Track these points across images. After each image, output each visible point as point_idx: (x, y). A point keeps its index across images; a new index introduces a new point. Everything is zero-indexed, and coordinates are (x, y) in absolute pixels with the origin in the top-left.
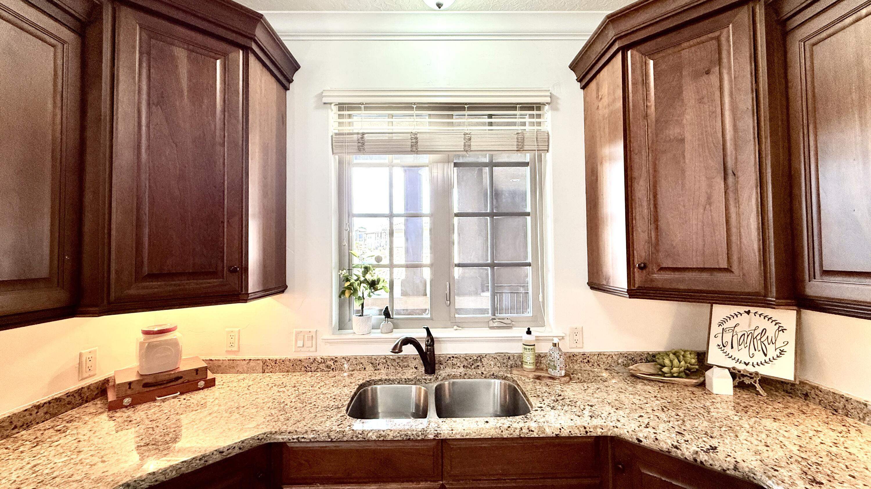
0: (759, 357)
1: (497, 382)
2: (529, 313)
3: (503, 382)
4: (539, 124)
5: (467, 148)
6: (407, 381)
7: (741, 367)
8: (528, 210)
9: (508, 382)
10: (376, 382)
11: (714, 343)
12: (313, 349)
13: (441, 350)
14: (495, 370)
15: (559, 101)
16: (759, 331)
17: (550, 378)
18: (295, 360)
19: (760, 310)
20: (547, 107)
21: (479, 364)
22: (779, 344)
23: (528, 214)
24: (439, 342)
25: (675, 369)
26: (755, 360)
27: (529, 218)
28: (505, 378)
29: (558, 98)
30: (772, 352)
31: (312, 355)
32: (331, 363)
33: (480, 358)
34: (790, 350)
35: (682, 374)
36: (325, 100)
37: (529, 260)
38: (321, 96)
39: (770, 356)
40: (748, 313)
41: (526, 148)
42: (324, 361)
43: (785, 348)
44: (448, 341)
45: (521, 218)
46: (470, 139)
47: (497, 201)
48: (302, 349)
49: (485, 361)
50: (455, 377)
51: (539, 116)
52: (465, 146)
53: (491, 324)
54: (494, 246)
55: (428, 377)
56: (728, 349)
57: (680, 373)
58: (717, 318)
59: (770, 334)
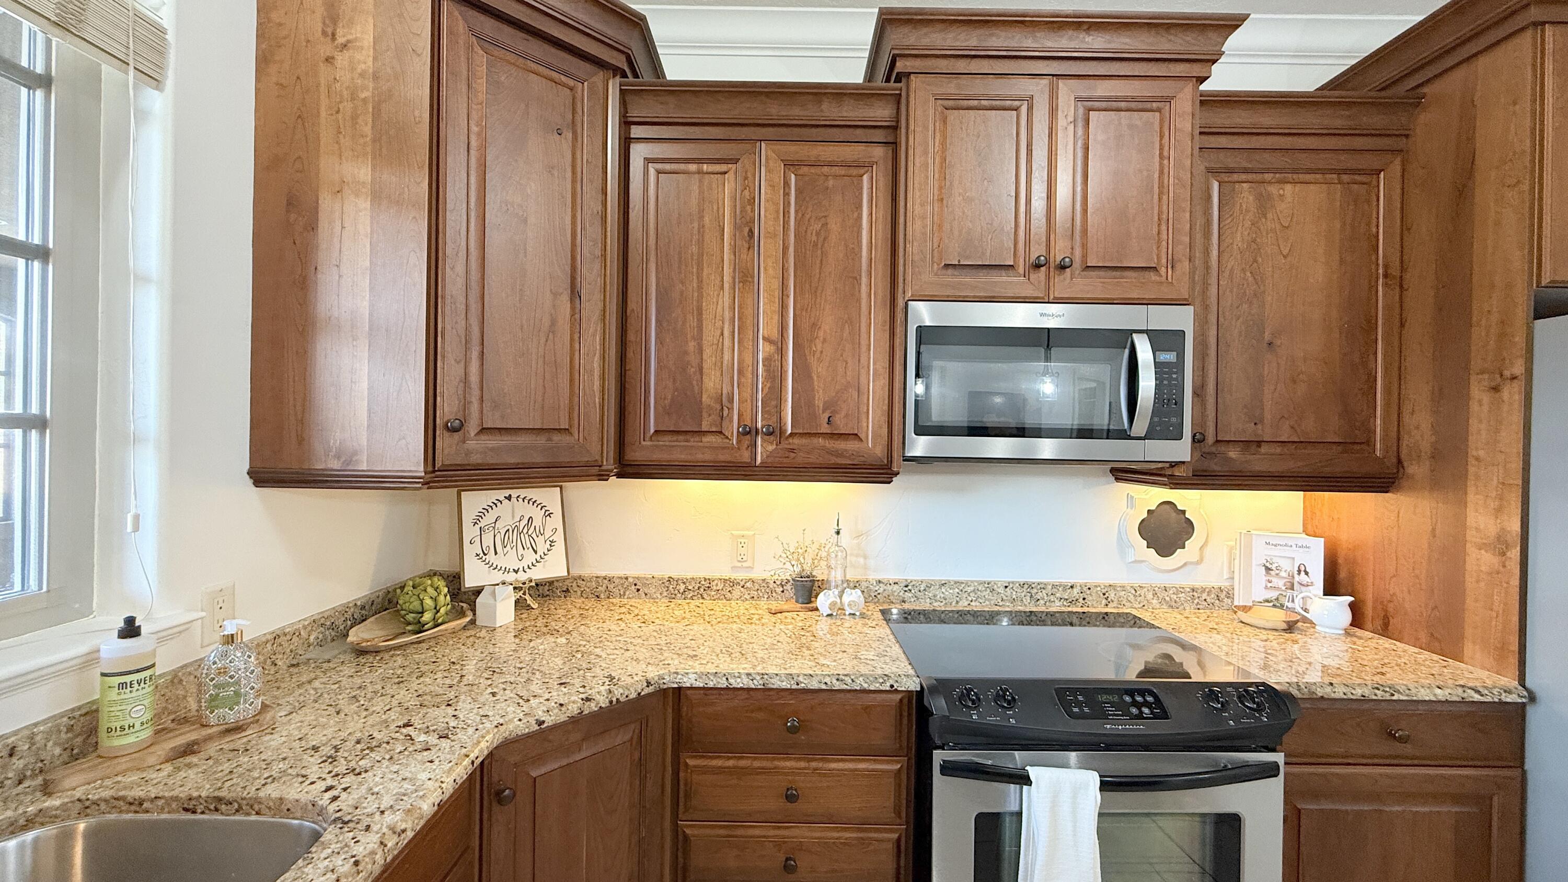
0: (530, 557)
7: (511, 578)
11: (470, 552)
16: (525, 522)
19: (523, 493)
22: (548, 533)
26: (525, 563)
30: (542, 547)
39: (540, 553)
40: (509, 498)
43: (554, 537)
56: (491, 557)
58: (468, 516)
59: (537, 522)
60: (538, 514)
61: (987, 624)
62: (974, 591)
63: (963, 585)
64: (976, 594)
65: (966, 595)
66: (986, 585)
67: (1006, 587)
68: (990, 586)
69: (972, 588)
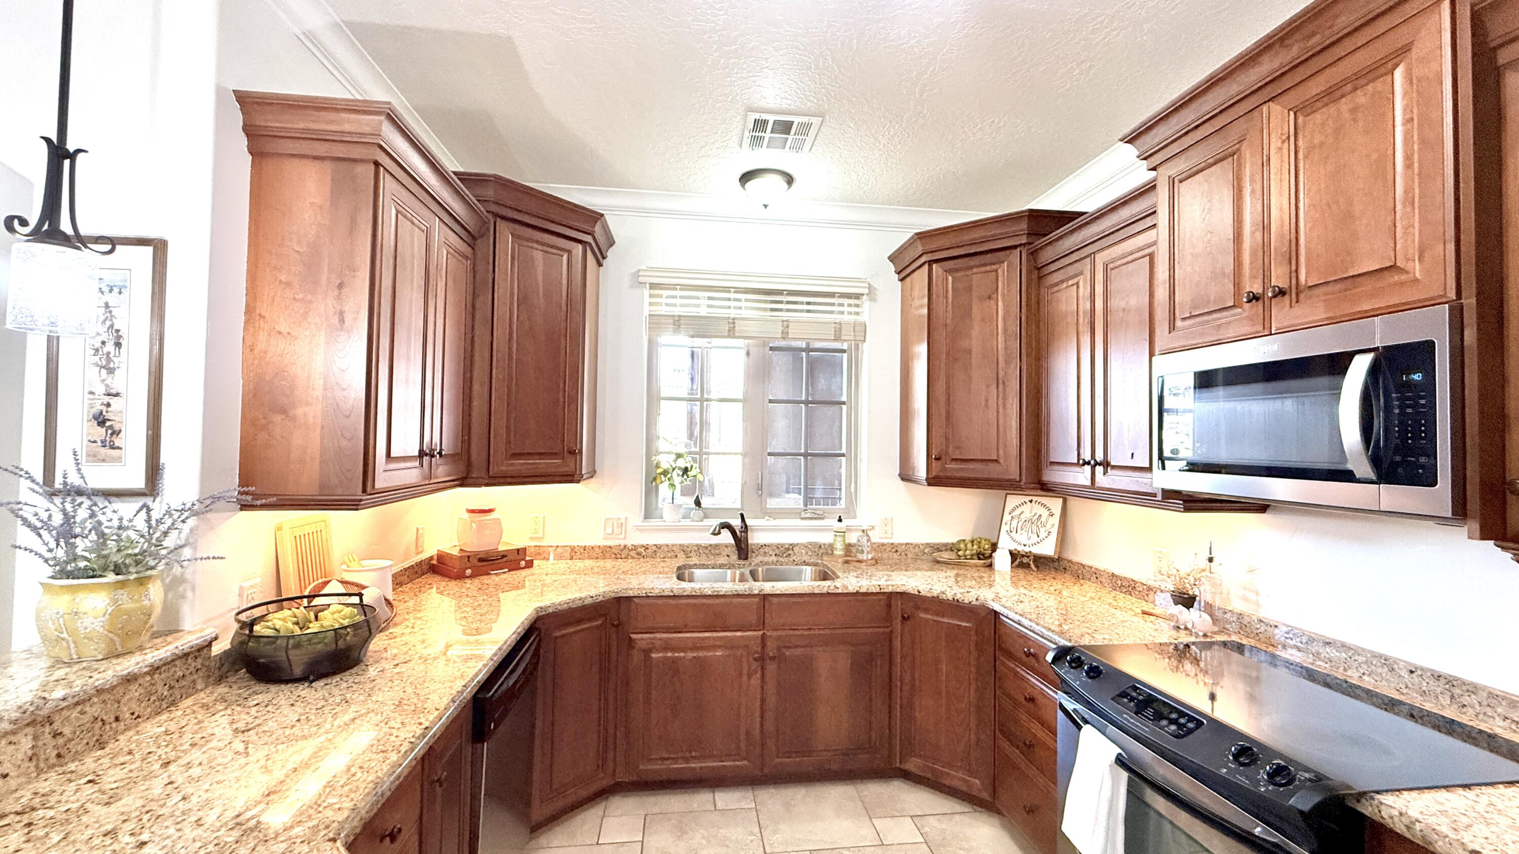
0: (1034, 538)
1: (809, 568)
2: (842, 504)
3: (814, 568)
4: (857, 314)
5: (785, 335)
6: (721, 566)
7: (1020, 548)
8: (844, 398)
9: (818, 568)
10: (691, 567)
11: (1004, 528)
12: (622, 536)
13: (755, 538)
14: (806, 558)
15: (877, 293)
16: (1036, 517)
17: (858, 561)
18: (605, 546)
19: (1040, 499)
20: (865, 297)
21: (791, 552)
22: (1048, 526)
23: (844, 403)
24: (752, 530)
25: (968, 552)
26: (1031, 542)
27: (844, 407)
28: (816, 565)
29: (876, 289)
30: (1043, 534)
31: (623, 543)
32: (642, 550)
33: (792, 546)
34: (1055, 531)
35: (975, 557)
36: (641, 279)
37: (844, 451)
38: (637, 274)
39: (1041, 537)
40: (1031, 501)
41: (843, 338)
42: (635, 548)
43: (1051, 530)
44: (762, 530)
45: (837, 407)
46: (788, 327)
47: (813, 388)
48: (611, 536)
49: (796, 549)
50: (767, 563)
51: (857, 306)
52: (783, 333)
53: (803, 515)
54: (809, 436)
55: (742, 562)
56: (1013, 534)
57: (972, 555)
58: (1009, 507)
59: (1043, 519)
60: (1045, 513)
61: (1386, 710)
62: (1366, 662)
63: (1352, 652)
64: (1369, 667)
65: (1356, 664)
66: (1383, 661)
67: (1412, 672)
68: (1389, 663)
69: (1364, 659)
